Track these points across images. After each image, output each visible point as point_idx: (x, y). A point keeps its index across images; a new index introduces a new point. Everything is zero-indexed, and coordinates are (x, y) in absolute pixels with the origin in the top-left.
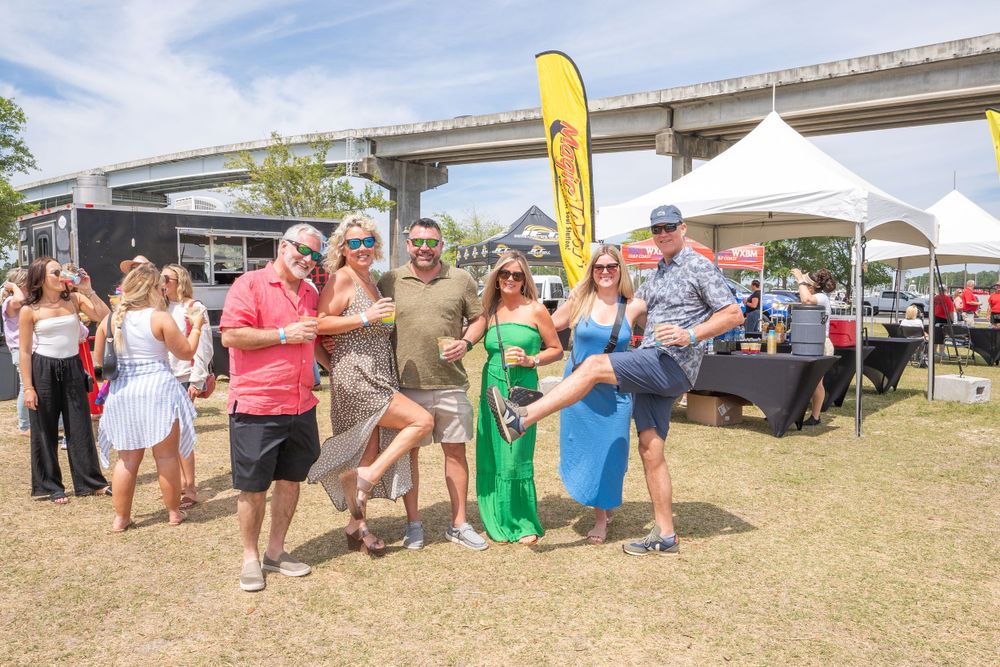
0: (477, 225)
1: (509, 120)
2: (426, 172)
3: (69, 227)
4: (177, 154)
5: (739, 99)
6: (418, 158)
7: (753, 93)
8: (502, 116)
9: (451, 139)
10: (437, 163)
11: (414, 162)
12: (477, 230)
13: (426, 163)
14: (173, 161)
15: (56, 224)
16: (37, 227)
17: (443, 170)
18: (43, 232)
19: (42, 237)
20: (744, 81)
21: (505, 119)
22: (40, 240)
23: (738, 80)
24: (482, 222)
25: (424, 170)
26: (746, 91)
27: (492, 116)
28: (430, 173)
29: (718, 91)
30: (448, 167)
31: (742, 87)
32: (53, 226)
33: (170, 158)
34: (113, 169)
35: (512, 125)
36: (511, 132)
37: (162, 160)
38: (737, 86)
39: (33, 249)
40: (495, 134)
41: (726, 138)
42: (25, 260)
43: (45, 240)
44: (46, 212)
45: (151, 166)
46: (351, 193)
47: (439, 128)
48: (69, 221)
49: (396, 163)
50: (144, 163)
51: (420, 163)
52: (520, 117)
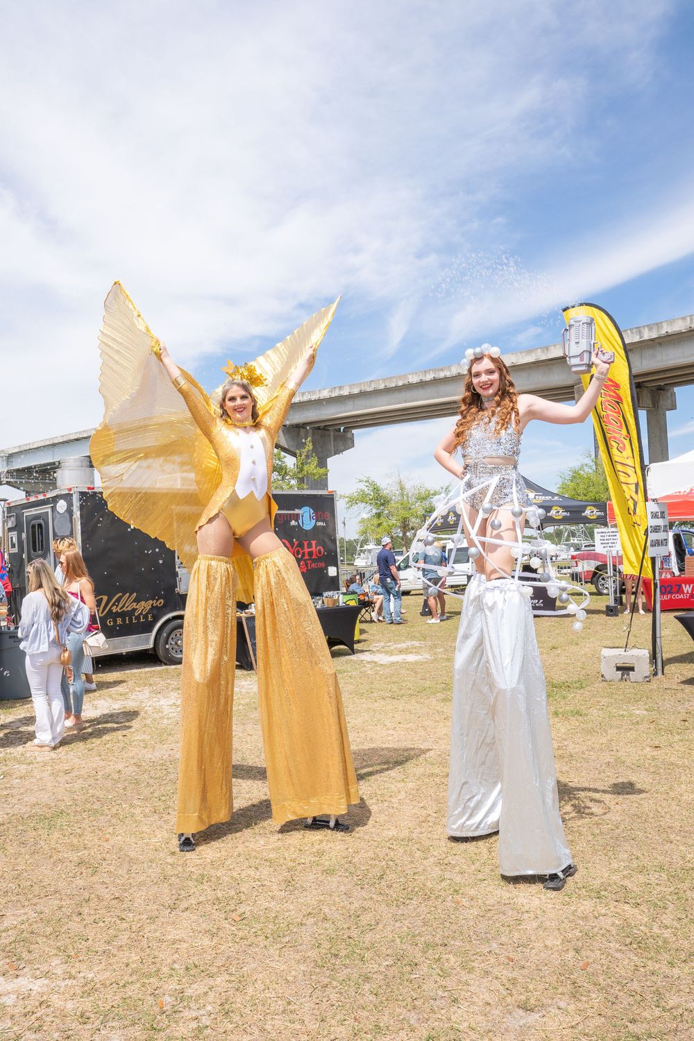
0: (402, 489)
1: (418, 380)
2: (332, 437)
3: (70, 511)
4: (80, 433)
5: (660, 344)
6: (323, 424)
7: (674, 337)
8: (410, 377)
9: (359, 402)
10: (342, 428)
11: (319, 428)
12: (402, 495)
13: (330, 429)
14: (77, 440)
15: (53, 509)
16: (29, 513)
17: (349, 435)
18: (37, 517)
19: (36, 522)
20: (665, 325)
21: (414, 379)
22: (33, 527)
23: (658, 325)
24: (408, 486)
25: (330, 436)
26: (668, 336)
27: (400, 377)
28: (336, 438)
29: (638, 337)
30: (353, 431)
31: (663, 332)
32: (49, 511)
33: (73, 437)
34: (17, 450)
35: (422, 384)
36: (420, 392)
37: (65, 439)
38: (658, 331)
39: (24, 535)
40: (403, 395)
41: (645, 384)
42: (13, 546)
43: (40, 525)
44: (41, 497)
45: (54, 445)
46: (284, 462)
47: (345, 392)
48: (70, 505)
49: (302, 430)
50: (48, 443)
51: (325, 428)
52: (429, 377)
